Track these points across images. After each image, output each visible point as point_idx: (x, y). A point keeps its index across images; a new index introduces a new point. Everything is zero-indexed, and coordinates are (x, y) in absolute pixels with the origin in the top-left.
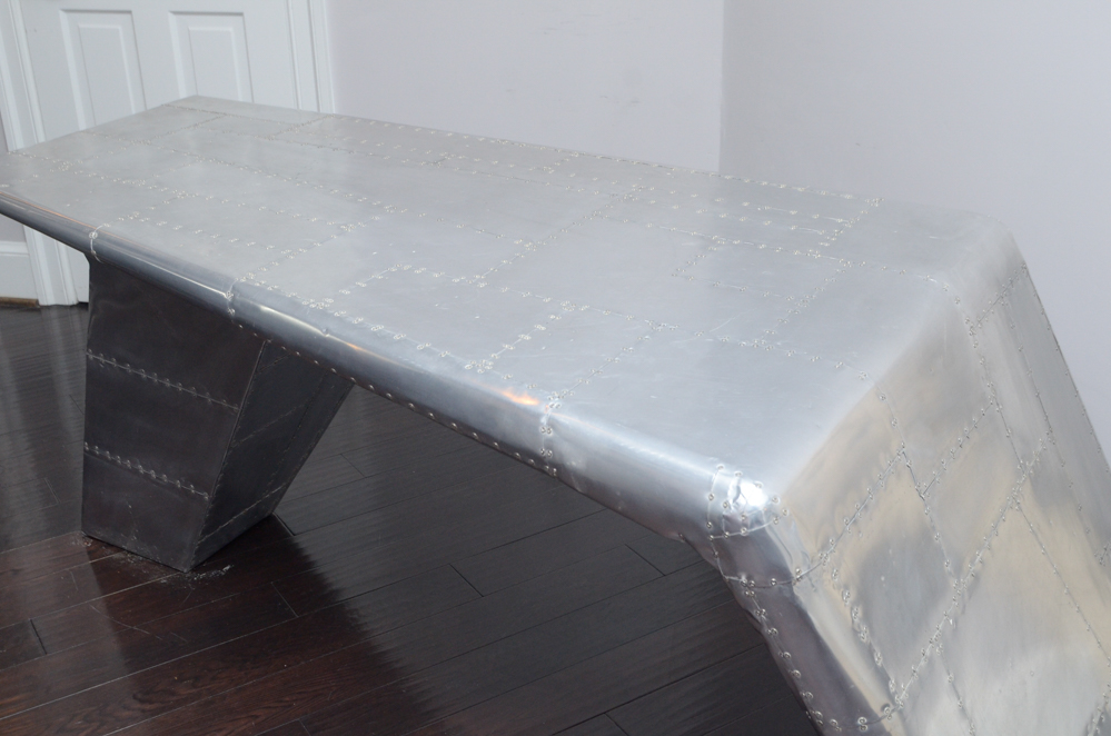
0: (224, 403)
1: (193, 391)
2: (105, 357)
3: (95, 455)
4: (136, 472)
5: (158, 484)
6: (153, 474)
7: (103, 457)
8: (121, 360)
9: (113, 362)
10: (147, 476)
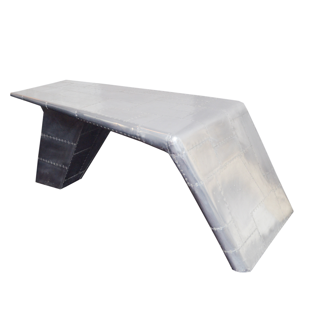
0: (72, 143)
1: (65, 141)
2: (45, 135)
3: (40, 160)
4: (50, 164)
5: (55, 166)
6: (54, 164)
7: (42, 161)
8: (49, 135)
9: (47, 136)
10: (53, 164)
